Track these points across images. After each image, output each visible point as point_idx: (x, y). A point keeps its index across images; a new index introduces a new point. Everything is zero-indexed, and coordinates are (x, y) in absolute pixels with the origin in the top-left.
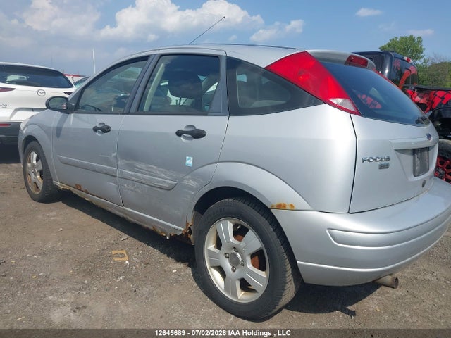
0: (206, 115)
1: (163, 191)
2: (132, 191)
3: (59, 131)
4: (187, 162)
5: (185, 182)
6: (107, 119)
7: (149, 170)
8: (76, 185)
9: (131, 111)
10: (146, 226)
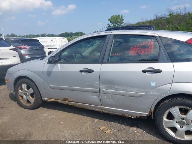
0: (158, 62)
1: (135, 98)
2: (110, 99)
3: (49, 73)
4: (152, 84)
5: (151, 93)
6: (90, 66)
7: (124, 89)
8: (64, 99)
9: (104, 62)
10: (117, 114)
